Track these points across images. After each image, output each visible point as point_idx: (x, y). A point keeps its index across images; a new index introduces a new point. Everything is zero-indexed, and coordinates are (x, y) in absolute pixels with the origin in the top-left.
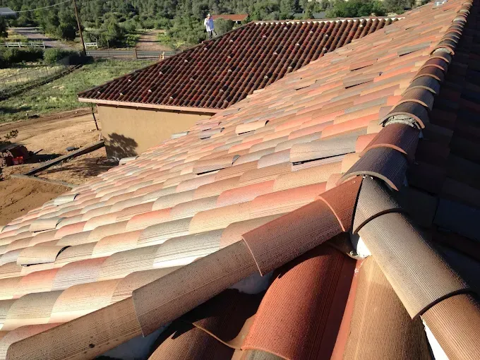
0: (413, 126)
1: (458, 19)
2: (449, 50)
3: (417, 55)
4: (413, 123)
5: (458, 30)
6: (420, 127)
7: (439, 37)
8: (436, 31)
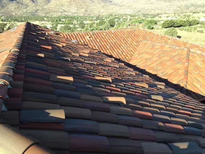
0: (3, 84)
1: (20, 37)
2: (17, 50)
3: (5, 52)
4: (3, 83)
5: (20, 41)
6: (7, 83)
7: (13, 44)
8: (12, 42)
